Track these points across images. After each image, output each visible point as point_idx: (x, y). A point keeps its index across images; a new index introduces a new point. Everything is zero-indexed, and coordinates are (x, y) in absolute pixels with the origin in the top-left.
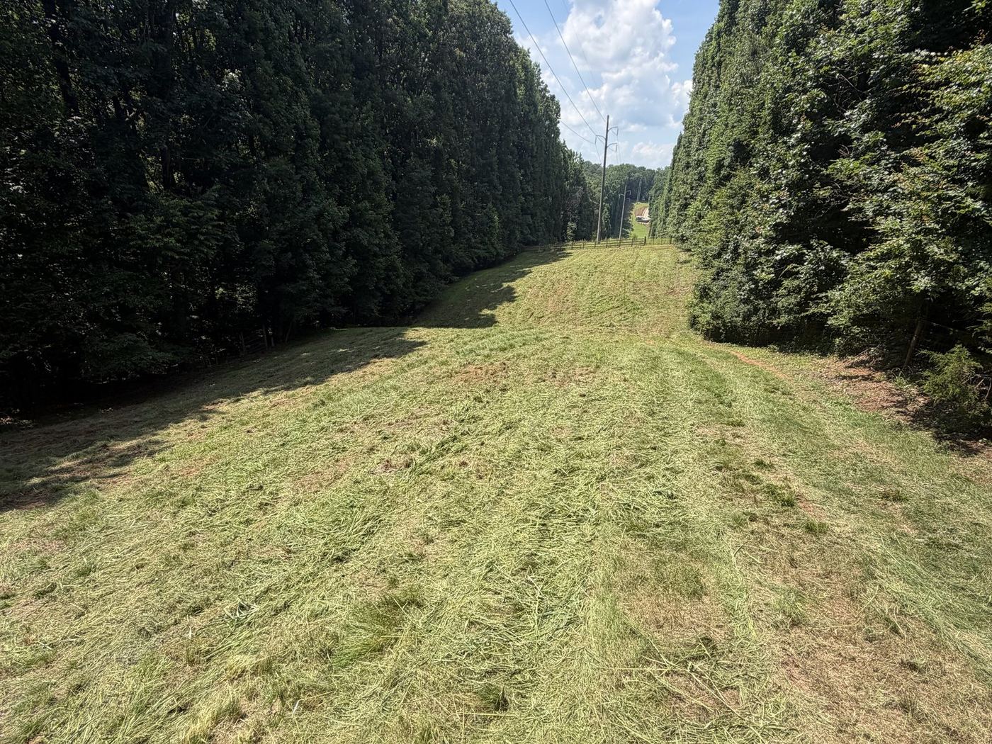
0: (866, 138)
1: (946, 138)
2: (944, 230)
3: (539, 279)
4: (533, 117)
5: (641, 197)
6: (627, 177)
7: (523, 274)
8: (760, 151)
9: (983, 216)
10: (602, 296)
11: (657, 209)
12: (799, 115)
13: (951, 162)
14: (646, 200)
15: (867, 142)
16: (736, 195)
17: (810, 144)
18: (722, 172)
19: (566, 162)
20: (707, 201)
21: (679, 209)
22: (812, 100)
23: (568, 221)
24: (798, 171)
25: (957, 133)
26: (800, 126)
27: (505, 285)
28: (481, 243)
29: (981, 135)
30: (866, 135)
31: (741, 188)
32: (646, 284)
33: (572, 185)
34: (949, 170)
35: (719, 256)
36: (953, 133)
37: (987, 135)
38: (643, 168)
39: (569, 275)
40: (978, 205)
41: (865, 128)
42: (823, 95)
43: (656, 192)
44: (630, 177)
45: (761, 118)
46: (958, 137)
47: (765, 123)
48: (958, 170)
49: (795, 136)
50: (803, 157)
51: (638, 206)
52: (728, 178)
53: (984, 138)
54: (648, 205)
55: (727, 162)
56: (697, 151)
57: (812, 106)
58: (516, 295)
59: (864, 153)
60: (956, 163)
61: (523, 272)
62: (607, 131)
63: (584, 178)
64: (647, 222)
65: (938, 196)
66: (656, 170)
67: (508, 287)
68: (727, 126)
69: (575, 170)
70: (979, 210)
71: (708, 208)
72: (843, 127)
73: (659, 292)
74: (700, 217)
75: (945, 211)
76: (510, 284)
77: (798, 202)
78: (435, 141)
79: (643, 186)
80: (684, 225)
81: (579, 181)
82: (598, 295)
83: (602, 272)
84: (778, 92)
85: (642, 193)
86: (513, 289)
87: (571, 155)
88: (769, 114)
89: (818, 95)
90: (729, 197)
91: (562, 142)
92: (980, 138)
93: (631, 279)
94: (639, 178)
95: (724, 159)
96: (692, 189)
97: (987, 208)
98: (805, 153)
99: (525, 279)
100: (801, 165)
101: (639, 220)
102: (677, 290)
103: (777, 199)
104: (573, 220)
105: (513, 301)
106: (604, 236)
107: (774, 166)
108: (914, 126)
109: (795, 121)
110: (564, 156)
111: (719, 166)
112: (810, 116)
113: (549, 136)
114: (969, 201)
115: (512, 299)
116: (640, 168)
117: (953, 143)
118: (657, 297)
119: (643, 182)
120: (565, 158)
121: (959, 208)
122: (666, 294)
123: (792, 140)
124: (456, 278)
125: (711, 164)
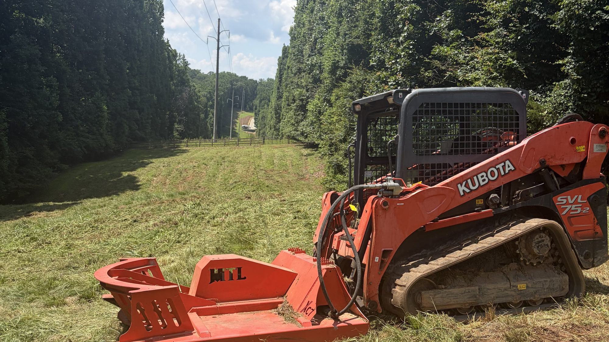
0: (452, 33)
1: (495, 28)
2: (501, 77)
3: (163, 169)
4: (138, 12)
5: (245, 107)
6: (229, 85)
7: (144, 165)
8: (376, 47)
9: (518, 67)
10: (236, 182)
11: (263, 118)
12: (404, 20)
13: (499, 40)
14: (251, 110)
15: (453, 36)
16: (355, 87)
17: (414, 41)
18: (338, 73)
19: (171, 62)
20: (325, 99)
21: (295, 110)
22: (412, 10)
23: (175, 122)
24: (409, 59)
25: (499, 25)
26: (405, 28)
27: (125, 174)
28: (89, 133)
29: (510, 25)
30: (451, 31)
31: (359, 82)
32: (276, 172)
33: (176, 85)
34: (499, 44)
35: (344, 141)
36: (498, 25)
37: (512, 25)
38: (245, 78)
39: (196, 165)
40: (515, 62)
41: (450, 28)
42: (418, 8)
43: (261, 102)
44: (232, 85)
45: (372, 24)
46: (500, 27)
47: (376, 29)
48: (503, 45)
49: (403, 35)
50: (411, 49)
51: (243, 115)
52: (346, 75)
53: (512, 26)
54: (253, 114)
55: (342, 64)
56: (309, 56)
57: (412, 14)
58: (139, 183)
59: (451, 43)
60: (501, 40)
61: (143, 162)
62: (219, 33)
63: (188, 80)
64: (253, 131)
65: (495, 58)
66: (258, 80)
67: (129, 176)
68: (338, 34)
69: (179, 71)
70: (515, 64)
71: (326, 105)
72: (436, 27)
73: (291, 177)
74: (320, 113)
75: (501, 65)
76: (131, 173)
77: (411, 82)
78: (42, 20)
79: (246, 95)
80: (302, 123)
81: (184, 83)
82: (231, 182)
83: (231, 162)
84: (385, 5)
85: (246, 103)
86: (135, 178)
87: (174, 54)
88: (379, 22)
89: (415, 8)
90: (350, 90)
91: (166, 41)
92: (510, 26)
93: (262, 168)
94: (241, 87)
95: (338, 62)
96: (307, 91)
97: (519, 63)
98: (411, 47)
99: (146, 168)
100: (410, 55)
101: (246, 129)
102: (307, 176)
103: (394, 82)
104: (179, 122)
105: (137, 189)
106: (219, 136)
107: (389, 58)
108: (478, 21)
109: (400, 26)
110: (168, 54)
111: (335, 67)
112: (411, 22)
113: (154, 33)
114: (510, 59)
115: (136, 188)
116: (242, 77)
117: (498, 30)
118: (289, 182)
119: (246, 91)
120: (169, 57)
121: (506, 63)
122: (297, 180)
123: (401, 38)
124: (65, 166)
125: (327, 65)
